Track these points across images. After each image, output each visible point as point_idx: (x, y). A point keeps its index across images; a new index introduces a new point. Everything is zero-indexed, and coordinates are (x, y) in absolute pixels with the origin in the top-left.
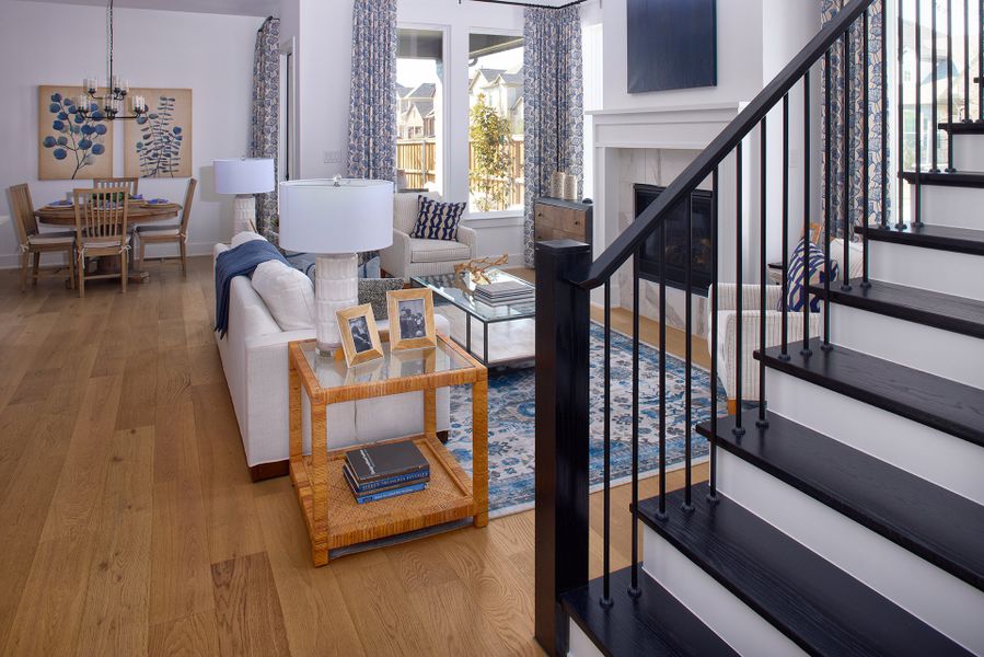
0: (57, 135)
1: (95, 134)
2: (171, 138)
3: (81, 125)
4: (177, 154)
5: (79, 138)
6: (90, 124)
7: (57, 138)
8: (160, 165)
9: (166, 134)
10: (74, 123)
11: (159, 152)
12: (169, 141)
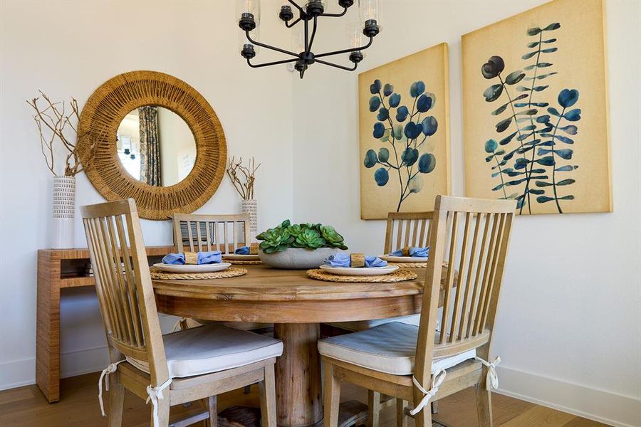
0: (377, 145)
1: (422, 135)
2: (553, 120)
3: (404, 124)
4: (568, 155)
5: (402, 146)
6: (415, 120)
7: (377, 152)
8: (532, 185)
9: (543, 112)
10: (395, 122)
11: (528, 155)
12: (550, 127)
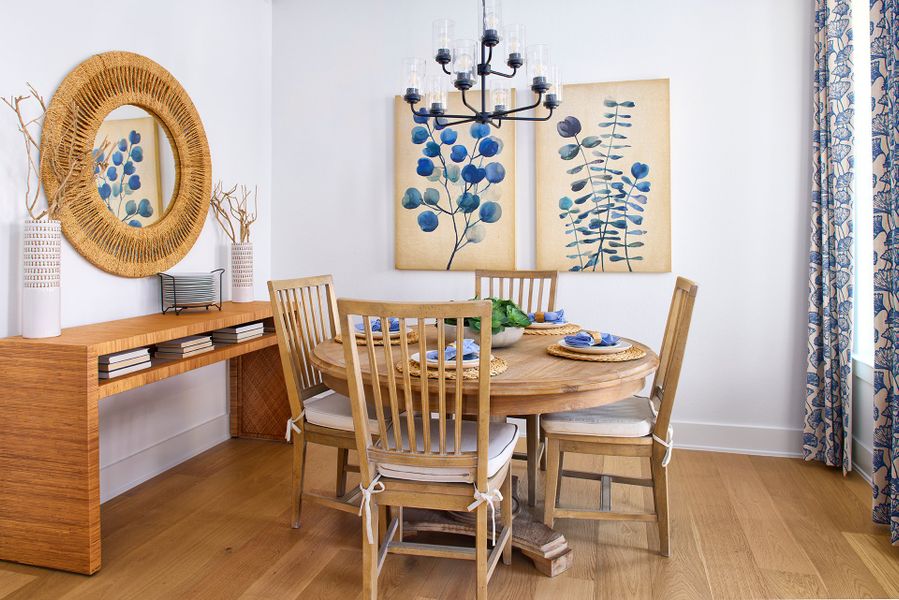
1: (484, 182)
2: (627, 188)
3: (462, 166)
4: (638, 221)
5: (458, 189)
6: (477, 163)
7: (422, 192)
8: (606, 245)
9: (617, 179)
10: (449, 162)
11: (603, 217)
12: (623, 194)
